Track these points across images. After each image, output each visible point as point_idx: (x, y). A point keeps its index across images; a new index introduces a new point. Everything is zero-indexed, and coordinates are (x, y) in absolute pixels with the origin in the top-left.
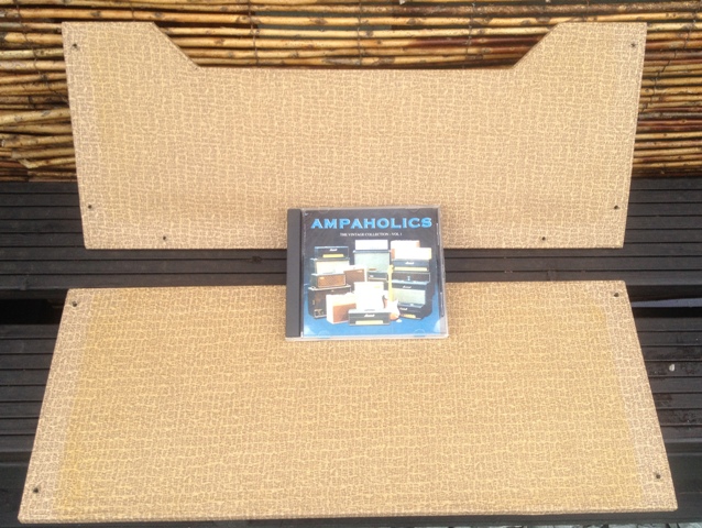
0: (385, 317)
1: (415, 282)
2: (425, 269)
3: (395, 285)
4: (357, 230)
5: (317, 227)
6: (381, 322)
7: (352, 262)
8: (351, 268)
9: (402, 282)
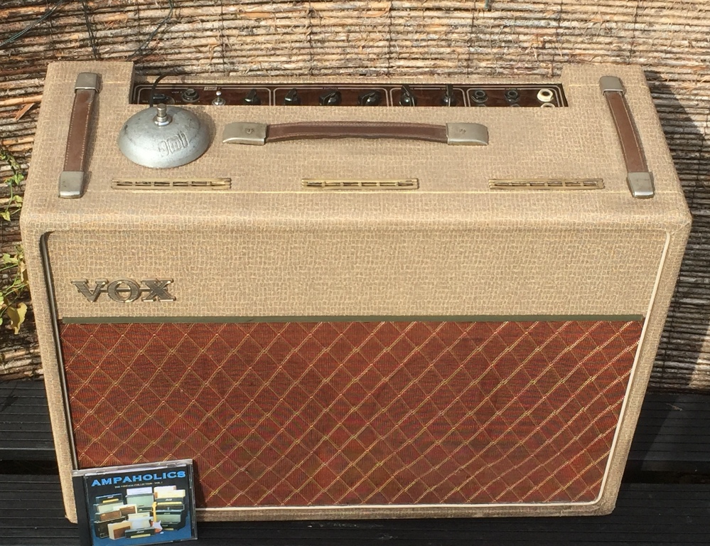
0: (152, 531)
1: (173, 511)
4: (127, 483)
5: (96, 485)
6: (149, 535)
7: (125, 503)
8: (125, 506)
9: (164, 511)
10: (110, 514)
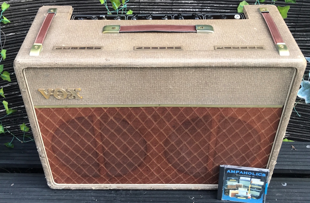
2: (261, 187)
3: (251, 190)
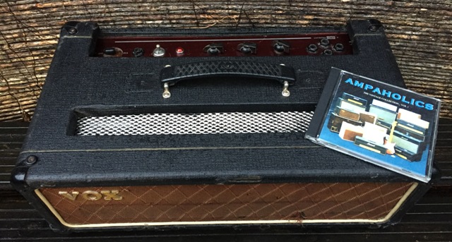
0: (383, 150)
1: (411, 138)
4: (376, 94)
5: (349, 83)
6: (379, 152)
7: (367, 110)
8: (366, 113)
9: (402, 134)
10: (350, 113)
